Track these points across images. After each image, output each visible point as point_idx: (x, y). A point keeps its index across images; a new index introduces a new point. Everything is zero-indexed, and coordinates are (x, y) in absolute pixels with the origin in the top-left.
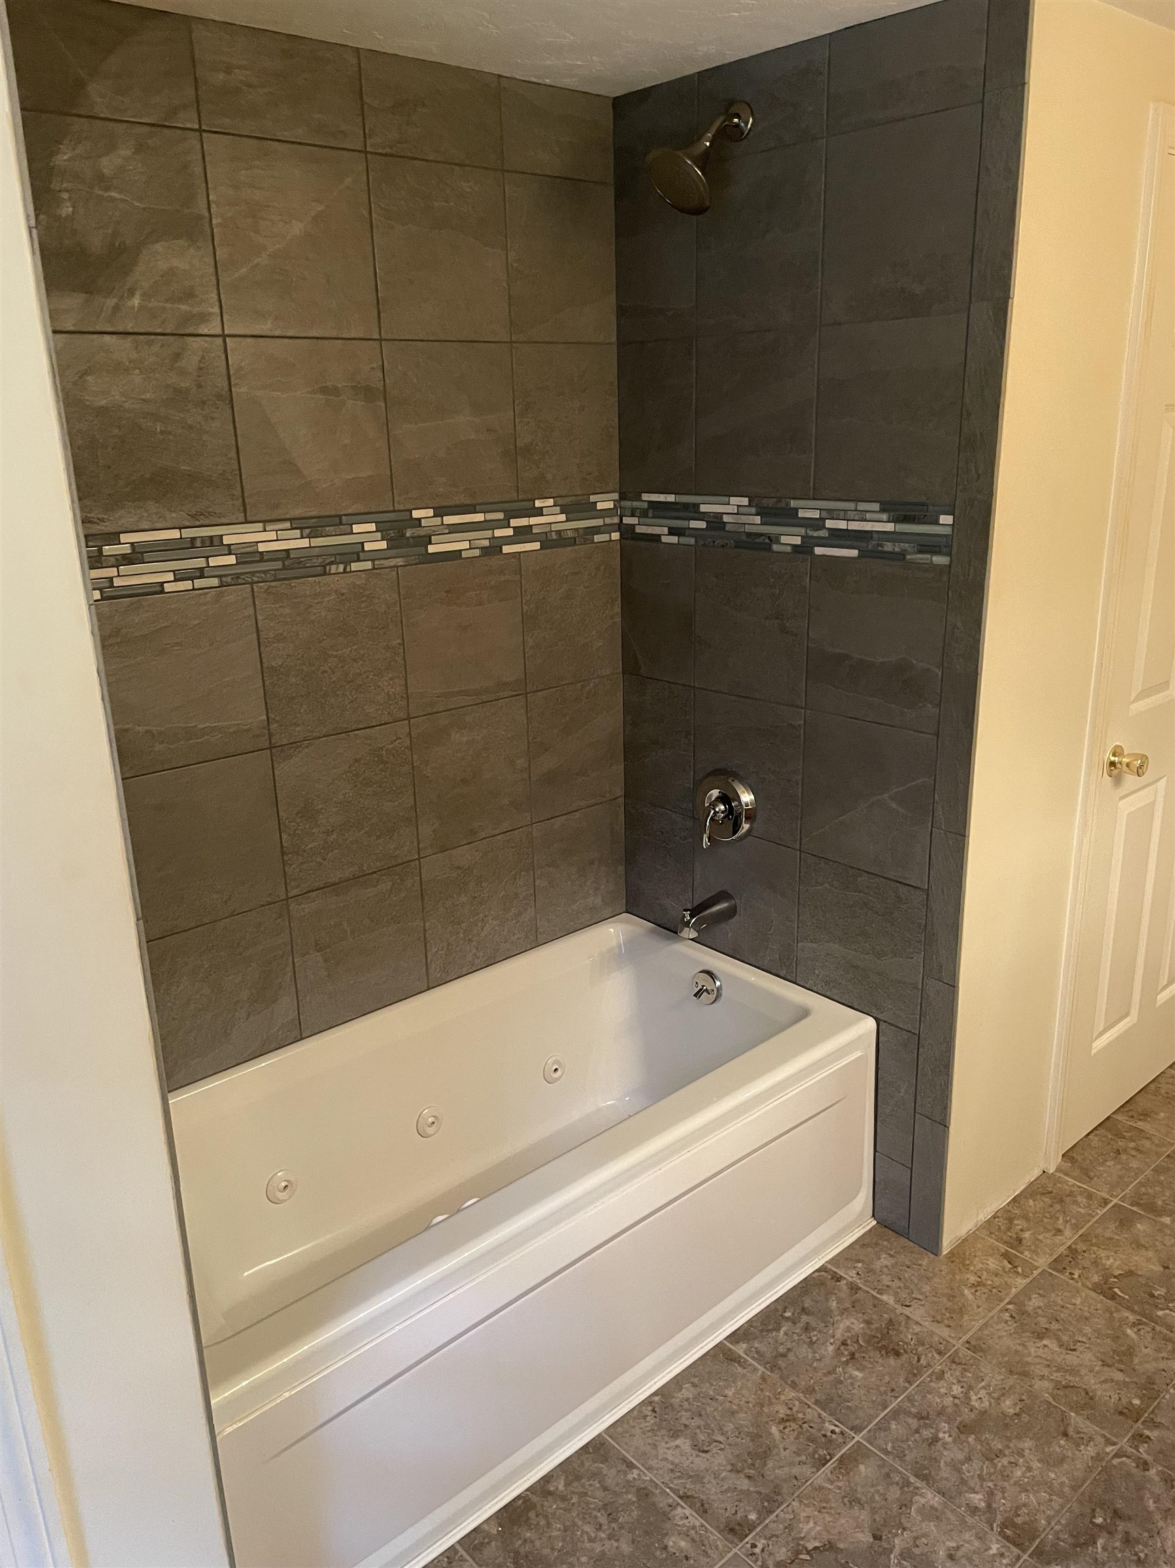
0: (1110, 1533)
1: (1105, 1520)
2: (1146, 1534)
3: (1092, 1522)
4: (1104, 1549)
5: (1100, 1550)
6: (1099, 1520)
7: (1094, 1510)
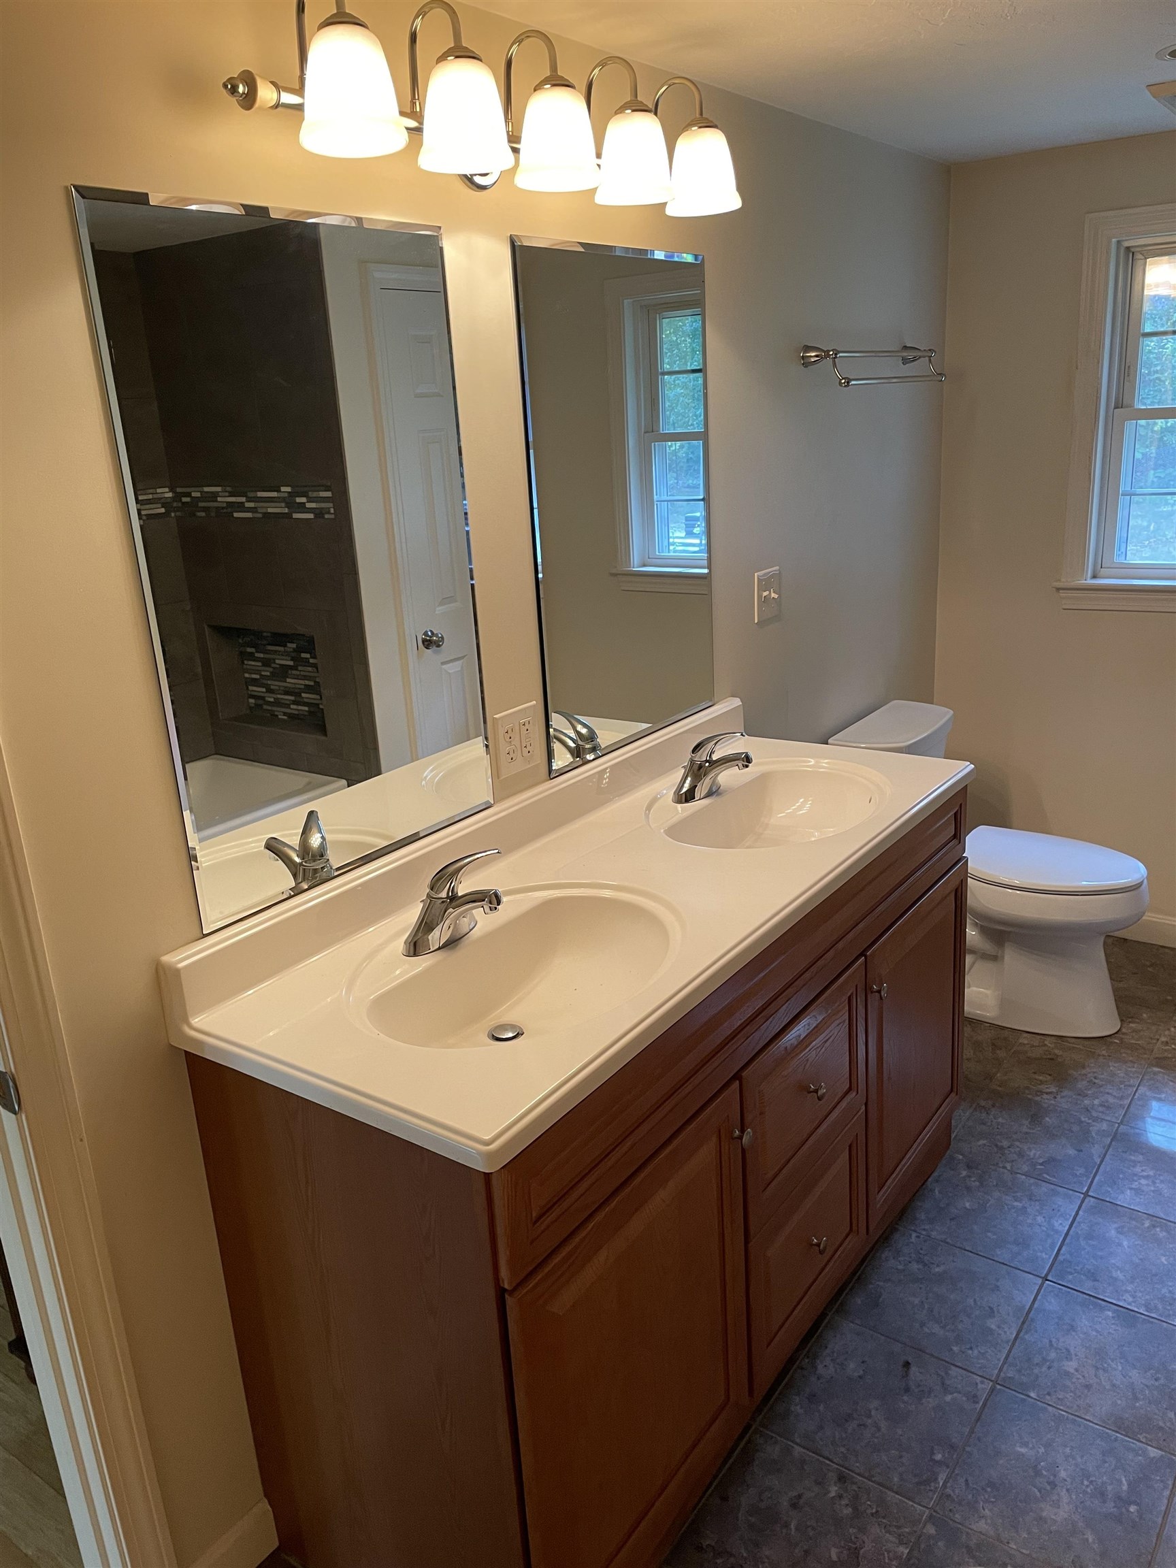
0: (1119, 1498)
1: (1128, 1511)
2: (1088, 1503)
3: (1138, 1504)
4: (1120, 1481)
5: (1124, 1479)
6: (1133, 1508)
7: (1141, 1517)
